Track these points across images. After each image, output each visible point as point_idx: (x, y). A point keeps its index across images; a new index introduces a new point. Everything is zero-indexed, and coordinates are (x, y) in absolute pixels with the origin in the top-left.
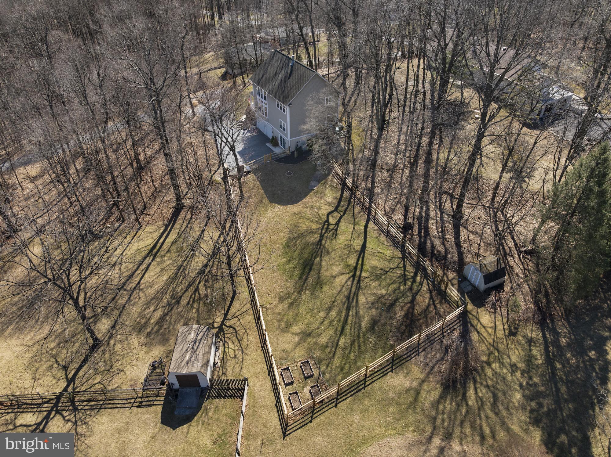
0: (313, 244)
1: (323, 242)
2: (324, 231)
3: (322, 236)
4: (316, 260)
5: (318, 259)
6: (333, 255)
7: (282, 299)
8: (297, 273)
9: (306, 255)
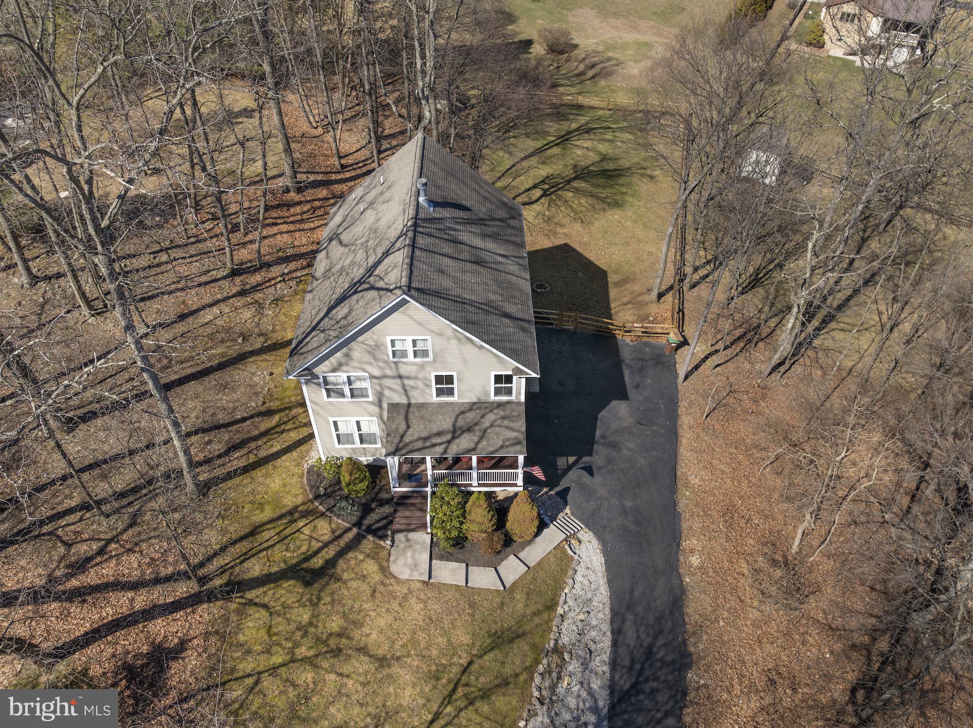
0: (586, 181)
1: (573, 176)
2: (561, 185)
3: (569, 182)
4: (596, 169)
5: (592, 168)
6: (572, 162)
7: (652, 177)
8: (621, 181)
9: (602, 180)
